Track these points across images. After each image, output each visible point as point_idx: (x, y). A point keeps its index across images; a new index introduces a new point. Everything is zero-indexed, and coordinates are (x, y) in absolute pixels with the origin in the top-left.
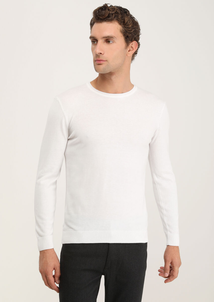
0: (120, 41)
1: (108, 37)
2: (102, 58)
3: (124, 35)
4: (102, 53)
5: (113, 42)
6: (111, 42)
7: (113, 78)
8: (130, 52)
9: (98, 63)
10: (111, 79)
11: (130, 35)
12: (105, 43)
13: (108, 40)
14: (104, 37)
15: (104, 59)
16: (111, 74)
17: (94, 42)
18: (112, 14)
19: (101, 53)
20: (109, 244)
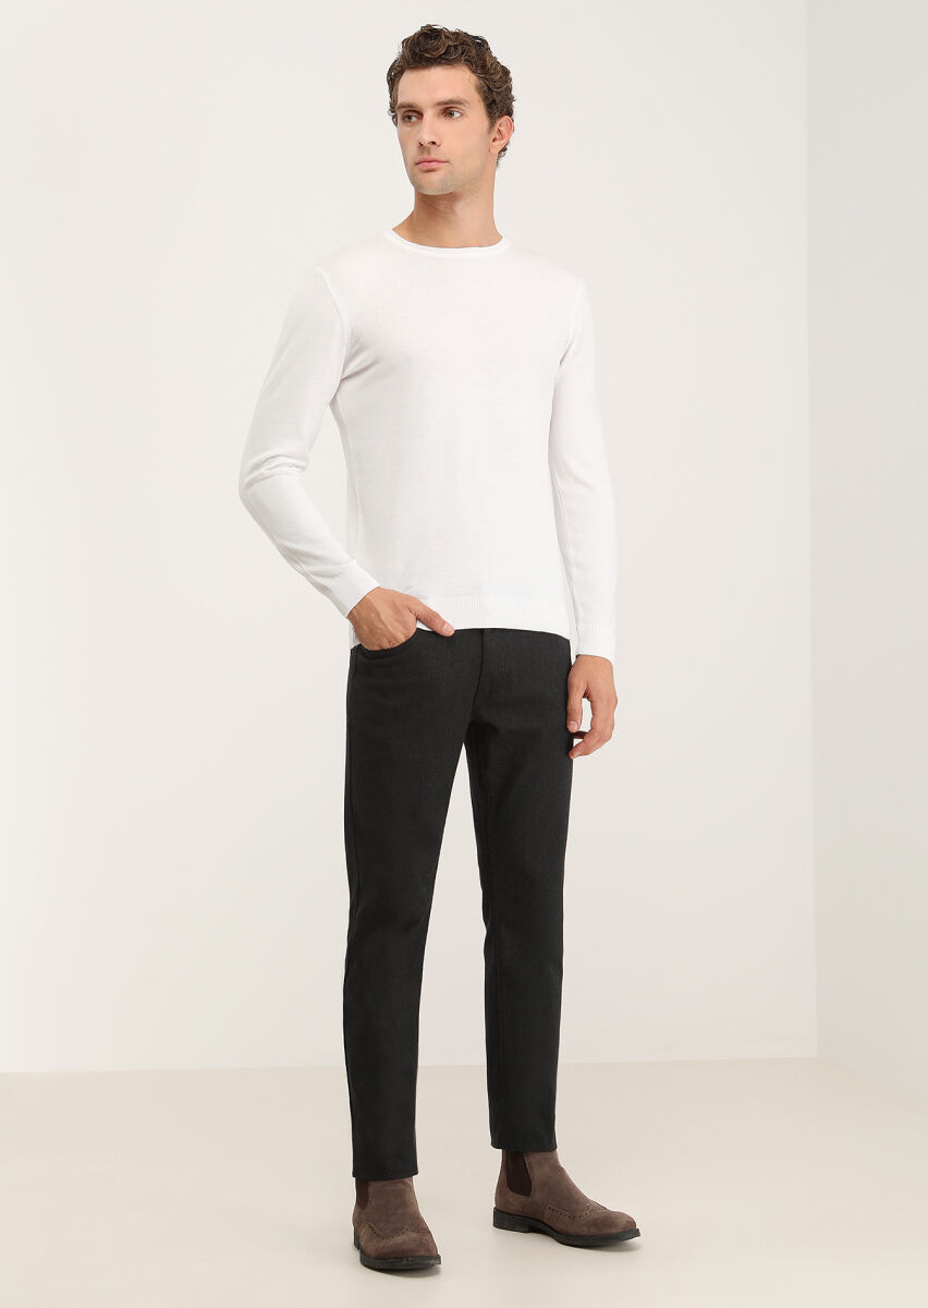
0: (476, 112)
1: (451, 102)
2: (435, 154)
3: (485, 99)
4: (438, 143)
5: (462, 114)
6: (457, 115)
7: (461, 208)
8: (497, 143)
9: (425, 168)
10: (452, 211)
11: (498, 99)
12: (442, 119)
13: (448, 110)
14: (439, 104)
15: (442, 159)
16: (452, 197)
17: (410, 118)
18: (456, 47)
19: (434, 143)
20: (482, 631)
